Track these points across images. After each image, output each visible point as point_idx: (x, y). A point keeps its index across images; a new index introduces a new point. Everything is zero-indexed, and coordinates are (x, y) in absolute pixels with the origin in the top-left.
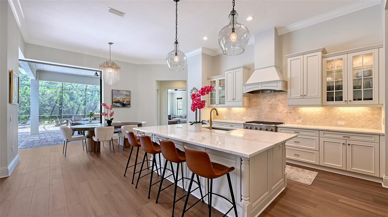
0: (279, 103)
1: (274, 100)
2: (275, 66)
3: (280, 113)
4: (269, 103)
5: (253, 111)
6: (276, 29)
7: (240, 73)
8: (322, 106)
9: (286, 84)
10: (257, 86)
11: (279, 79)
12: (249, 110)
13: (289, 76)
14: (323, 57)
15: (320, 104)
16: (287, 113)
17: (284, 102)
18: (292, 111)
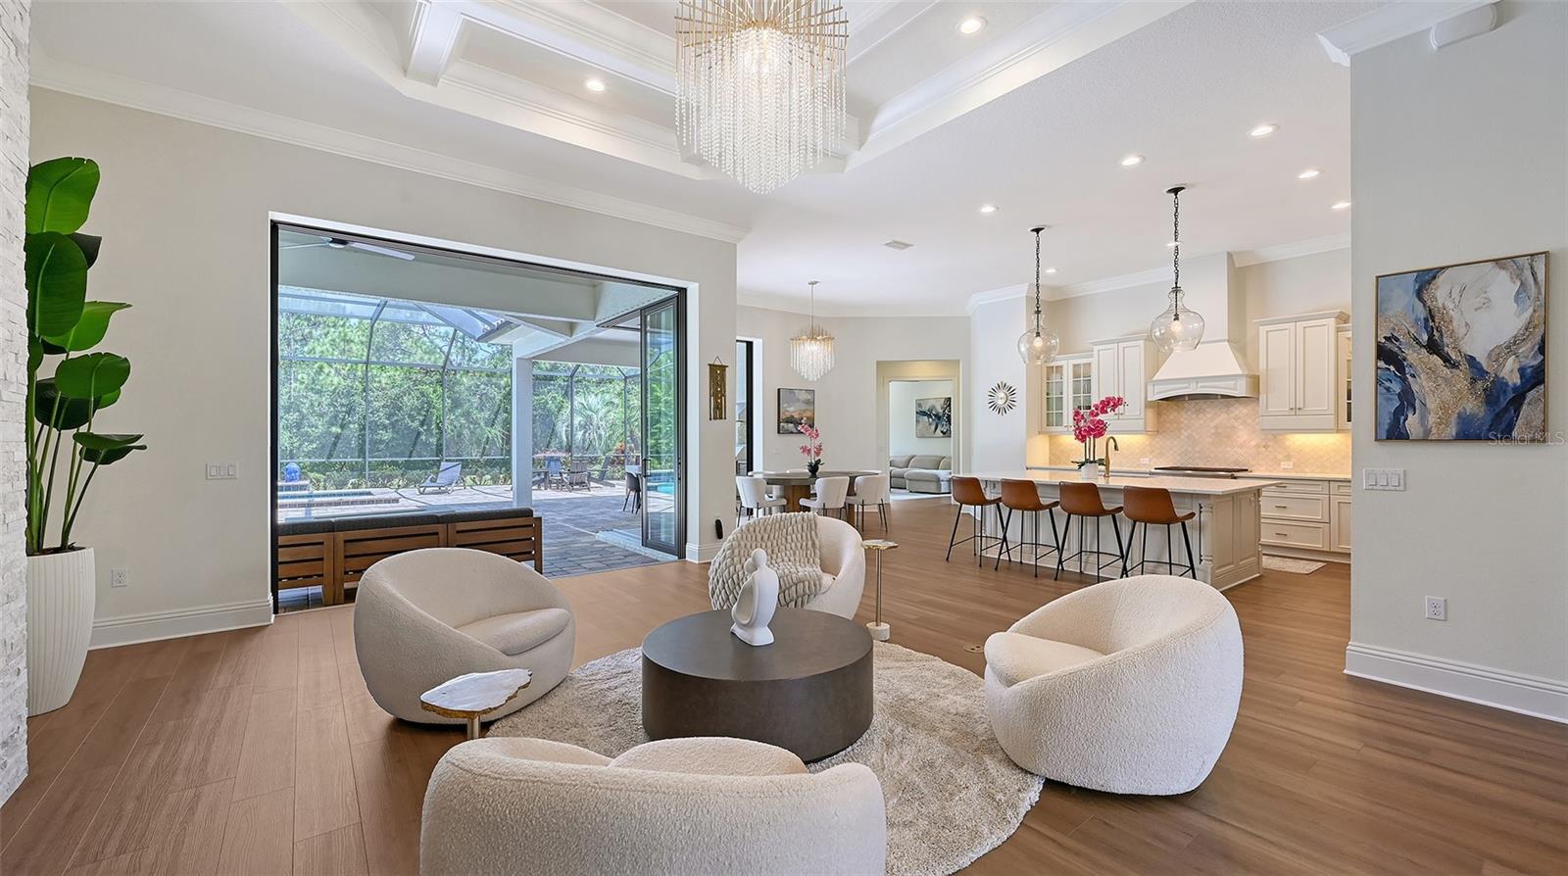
0: (1236, 424)
1: (1224, 416)
2: (1228, 341)
3: (1241, 446)
4: (1213, 424)
5: (1168, 443)
6: (1230, 255)
7: (1136, 353)
8: (1338, 431)
9: (1255, 382)
10: (1187, 385)
11: (1241, 373)
12: (1157, 439)
13: (1262, 366)
14: (1338, 330)
15: (1332, 427)
16: (1258, 446)
17: (1249, 421)
18: (1270, 444)
